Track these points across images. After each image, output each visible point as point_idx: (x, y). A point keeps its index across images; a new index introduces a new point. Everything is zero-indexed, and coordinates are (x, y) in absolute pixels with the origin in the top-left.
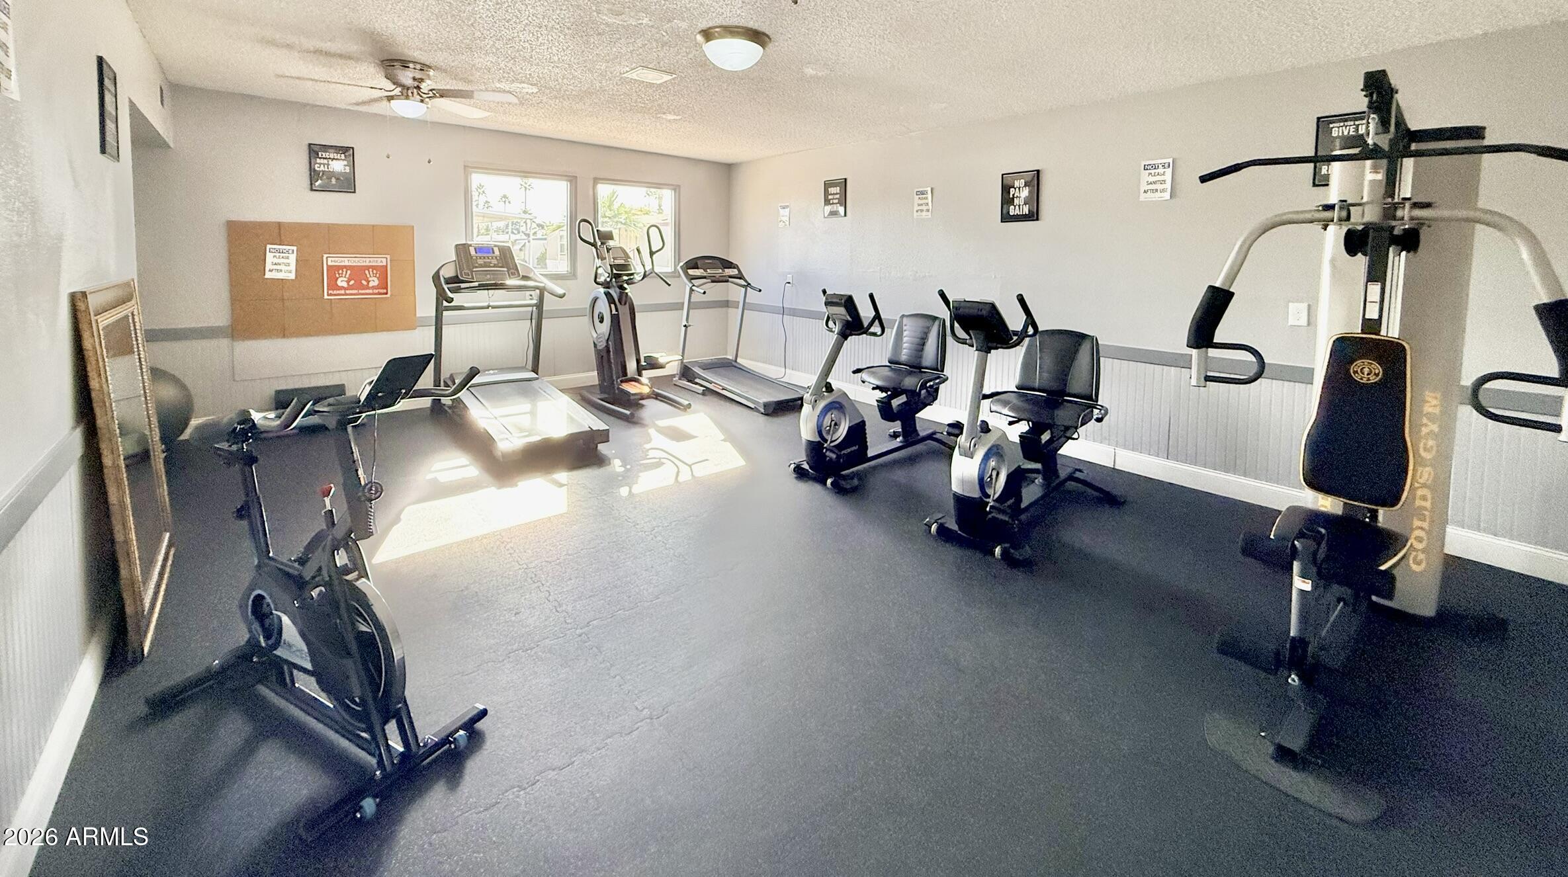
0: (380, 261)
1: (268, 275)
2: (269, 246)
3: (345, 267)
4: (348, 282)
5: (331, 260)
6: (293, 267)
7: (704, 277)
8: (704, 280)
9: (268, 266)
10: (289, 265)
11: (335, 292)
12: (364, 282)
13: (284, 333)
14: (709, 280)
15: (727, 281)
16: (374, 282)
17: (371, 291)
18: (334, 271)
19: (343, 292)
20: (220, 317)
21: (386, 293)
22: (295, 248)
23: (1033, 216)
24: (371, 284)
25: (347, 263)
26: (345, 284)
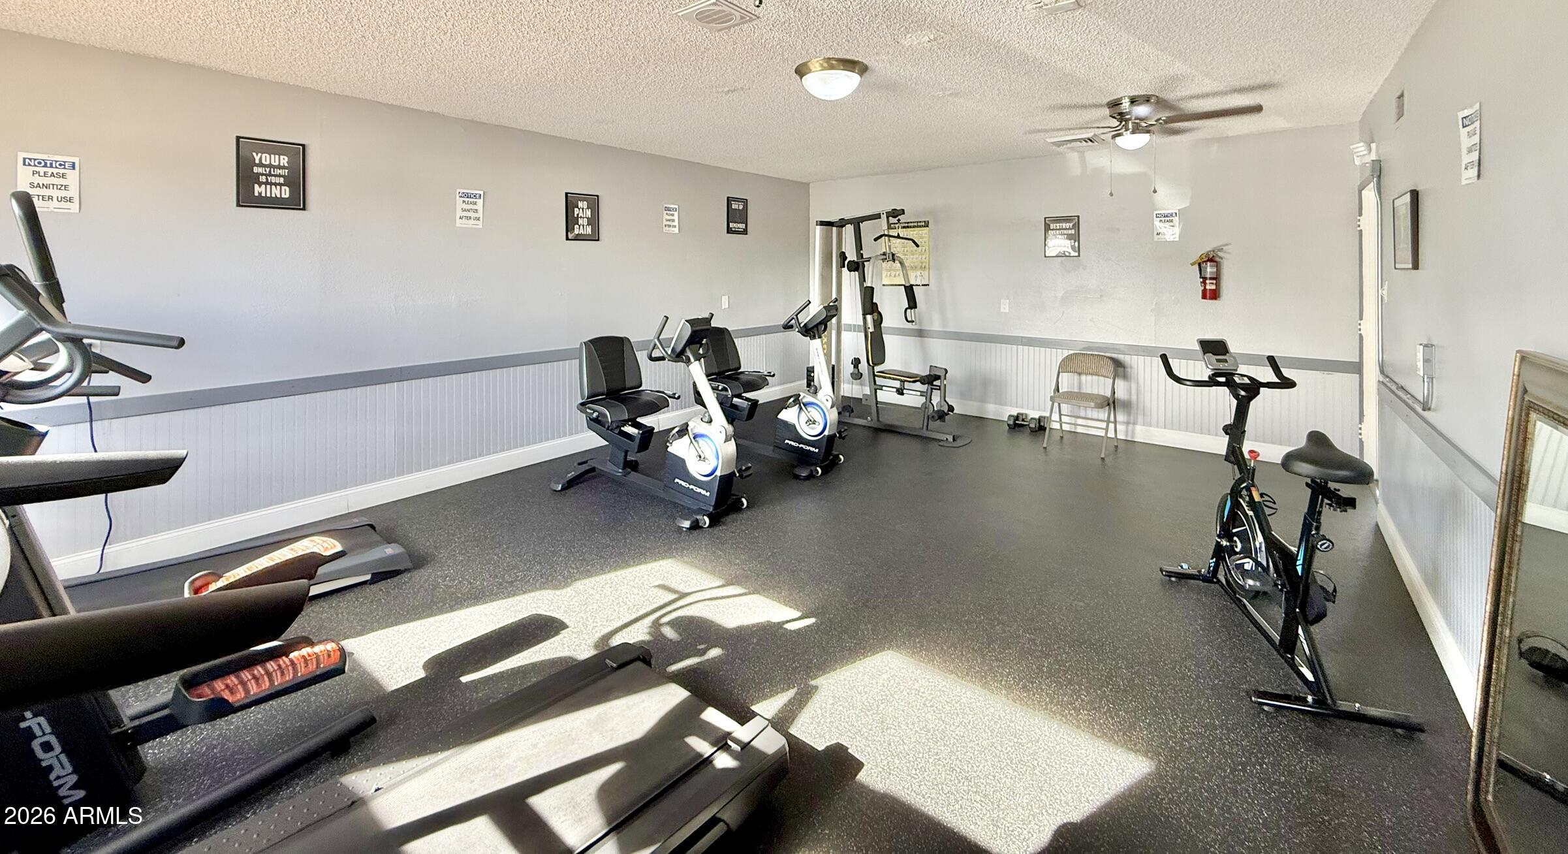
23: (595, 237)
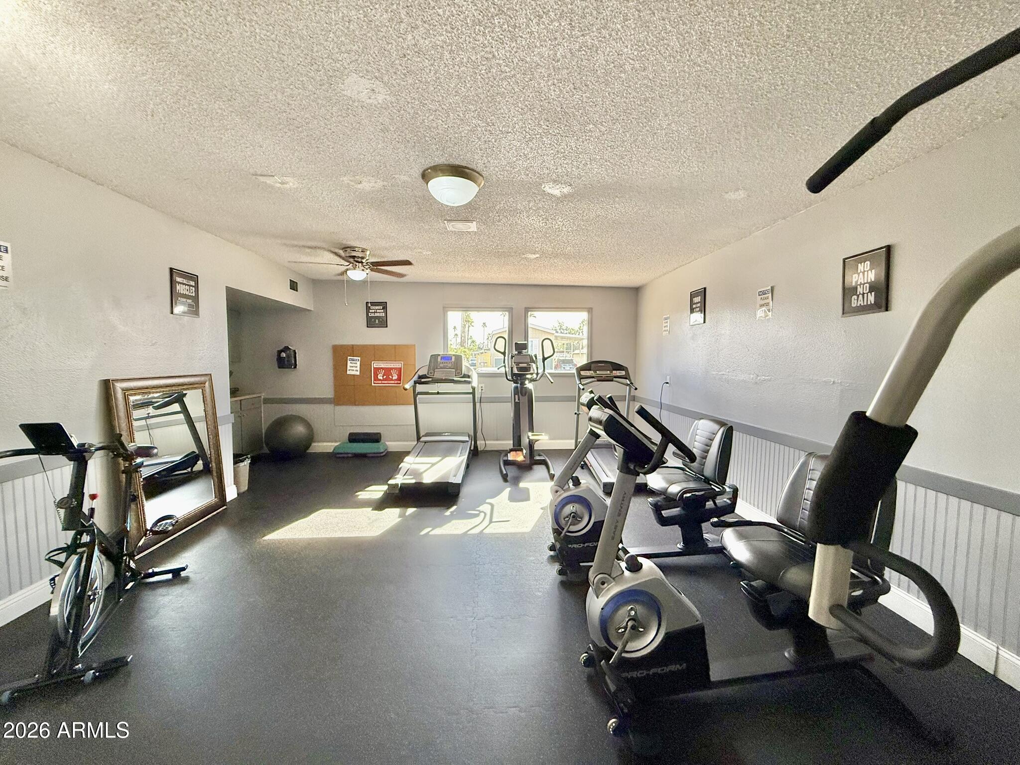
0: (397, 365)
1: (348, 372)
2: (349, 357)
3: (382, 368)
4: (383, 377)
5: (375, 365)
6: (358, 369)
7: (593, 377)
8: (593, 379)
9: (349, 368)
10: (356, 367)
11: (377, 382)
12: (390, 377)
13: (355, 403)
14: (596, 380)
15: (612, 381)
16: (395, 377)
17: (393, 382)
18: (377, 370)
19: (380, 382)
20: (329, 393)
21: (400, 384)
22: (359, 358)
24: (394, 378)
25: (383, 366)
26: (381, 378)
